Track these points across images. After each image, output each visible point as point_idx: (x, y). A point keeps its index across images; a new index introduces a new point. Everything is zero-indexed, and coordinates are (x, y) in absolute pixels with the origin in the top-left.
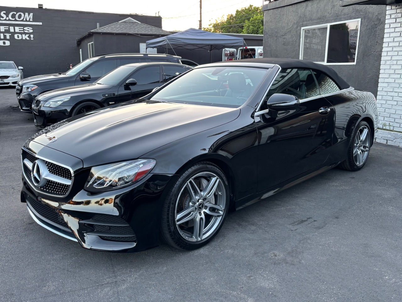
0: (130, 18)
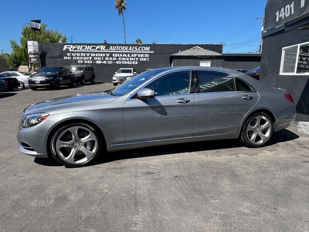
0: (197, 46)
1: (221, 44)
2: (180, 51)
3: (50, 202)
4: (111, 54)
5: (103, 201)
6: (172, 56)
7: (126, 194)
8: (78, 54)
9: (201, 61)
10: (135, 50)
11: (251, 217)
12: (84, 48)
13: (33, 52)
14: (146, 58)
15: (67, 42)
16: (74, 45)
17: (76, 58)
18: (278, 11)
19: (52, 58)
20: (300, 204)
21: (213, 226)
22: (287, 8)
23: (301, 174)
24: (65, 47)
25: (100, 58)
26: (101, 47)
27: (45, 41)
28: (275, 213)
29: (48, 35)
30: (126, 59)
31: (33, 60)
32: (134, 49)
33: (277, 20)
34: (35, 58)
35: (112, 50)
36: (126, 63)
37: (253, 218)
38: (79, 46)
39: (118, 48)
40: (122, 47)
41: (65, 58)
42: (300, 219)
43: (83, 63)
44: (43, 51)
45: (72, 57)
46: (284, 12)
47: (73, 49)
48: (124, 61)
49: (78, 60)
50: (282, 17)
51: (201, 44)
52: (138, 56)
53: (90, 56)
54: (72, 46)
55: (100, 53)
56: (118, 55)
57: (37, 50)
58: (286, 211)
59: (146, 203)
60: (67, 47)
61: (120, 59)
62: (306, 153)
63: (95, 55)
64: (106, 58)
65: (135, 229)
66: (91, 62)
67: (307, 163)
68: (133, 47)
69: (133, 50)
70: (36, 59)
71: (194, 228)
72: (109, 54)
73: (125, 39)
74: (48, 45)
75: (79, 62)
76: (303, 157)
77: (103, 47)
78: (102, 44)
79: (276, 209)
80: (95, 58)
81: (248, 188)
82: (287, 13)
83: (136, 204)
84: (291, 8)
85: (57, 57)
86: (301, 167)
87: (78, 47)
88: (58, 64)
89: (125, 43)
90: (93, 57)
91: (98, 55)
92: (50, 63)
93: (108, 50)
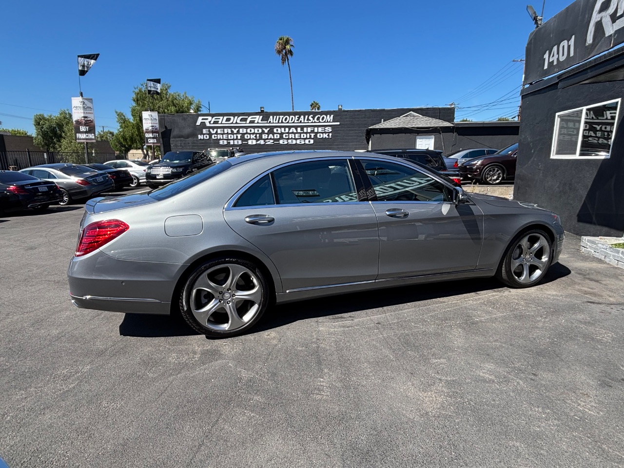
0: (411, 112)
1: (453, 106)
2: (382, 120)
3: (195, 357)
4: (272, 128)
5: (270, 357)
6: (371, 129)
7: (304, 348)
8: (219, 131)
9: (417, 137)
10: (309, 122)
11: (495, 386)
12: (228, 120)
13: (150, 128)
14: (327, 134)
15: (202, 111)
16: (213, 116)
17: (217, 137)
18: (548, 52)
19: (179, 137)
20: (576, 369)
21: (435, 396)
22: (563, 47)
23: (581, 322)
24: (200, 120)
25: (254, 135)
26: (255, 118)
27: (168, 110)
28: (534, 380)
29: (173, 102)
30: (295, 136)
31: (151, 141)
32: (308, 119)
33: (546, 67)
34: (153, 138)
35: (273, 123)
36: (294, 142)
37: (498, 387)
38: (221, 118)
39: (283, 118)
40: (288, 117)
41: (200, 137)
42: (574, 390)
43: (228, 145)
44: (166, 127)
45: (210, 134)
46: (558, 53)
47: (212, 122)
48: (292, 139)
49: (220, 139)
50: (553, 61)
51: (418, 107)
52: (314, 130)
53: (238, 132)
54: (210, 118)
55: (254, 127)
56: (283, 129)
57: (157, 126)
58: (551, 378)
59: (334, 361)
60: (203, 119)
61: (286, 136)
62: (592, 289)
63: (247, 131)
64: (263, 135)
65: (319, 397)
66: (240, 142)
67: (591, 304)
68: (307, 116)
69: (306, 121)
70: (155, 140)
71: (406, 398)
72: (268, 129)
73: (293, 103)
74: (174, 118)
75: (221, 142)
76: (586, 294)
77: (258, 119)
78: (256, 113)
79: (534, 375)
80: (246, 136)
81: (492, 342)
82: (563, 55)
83: (319, 363)
84: (569, 47)
85: (188, 137)
86: (582, 311)
87: (219, 119)
88: (189, 146)
89: (292, 111)
90: (243, 134)
91: (251, 131)
92: (176, 146)
93: (266, 122)
